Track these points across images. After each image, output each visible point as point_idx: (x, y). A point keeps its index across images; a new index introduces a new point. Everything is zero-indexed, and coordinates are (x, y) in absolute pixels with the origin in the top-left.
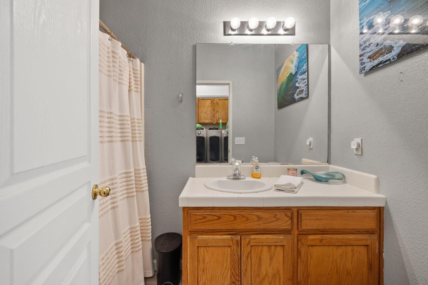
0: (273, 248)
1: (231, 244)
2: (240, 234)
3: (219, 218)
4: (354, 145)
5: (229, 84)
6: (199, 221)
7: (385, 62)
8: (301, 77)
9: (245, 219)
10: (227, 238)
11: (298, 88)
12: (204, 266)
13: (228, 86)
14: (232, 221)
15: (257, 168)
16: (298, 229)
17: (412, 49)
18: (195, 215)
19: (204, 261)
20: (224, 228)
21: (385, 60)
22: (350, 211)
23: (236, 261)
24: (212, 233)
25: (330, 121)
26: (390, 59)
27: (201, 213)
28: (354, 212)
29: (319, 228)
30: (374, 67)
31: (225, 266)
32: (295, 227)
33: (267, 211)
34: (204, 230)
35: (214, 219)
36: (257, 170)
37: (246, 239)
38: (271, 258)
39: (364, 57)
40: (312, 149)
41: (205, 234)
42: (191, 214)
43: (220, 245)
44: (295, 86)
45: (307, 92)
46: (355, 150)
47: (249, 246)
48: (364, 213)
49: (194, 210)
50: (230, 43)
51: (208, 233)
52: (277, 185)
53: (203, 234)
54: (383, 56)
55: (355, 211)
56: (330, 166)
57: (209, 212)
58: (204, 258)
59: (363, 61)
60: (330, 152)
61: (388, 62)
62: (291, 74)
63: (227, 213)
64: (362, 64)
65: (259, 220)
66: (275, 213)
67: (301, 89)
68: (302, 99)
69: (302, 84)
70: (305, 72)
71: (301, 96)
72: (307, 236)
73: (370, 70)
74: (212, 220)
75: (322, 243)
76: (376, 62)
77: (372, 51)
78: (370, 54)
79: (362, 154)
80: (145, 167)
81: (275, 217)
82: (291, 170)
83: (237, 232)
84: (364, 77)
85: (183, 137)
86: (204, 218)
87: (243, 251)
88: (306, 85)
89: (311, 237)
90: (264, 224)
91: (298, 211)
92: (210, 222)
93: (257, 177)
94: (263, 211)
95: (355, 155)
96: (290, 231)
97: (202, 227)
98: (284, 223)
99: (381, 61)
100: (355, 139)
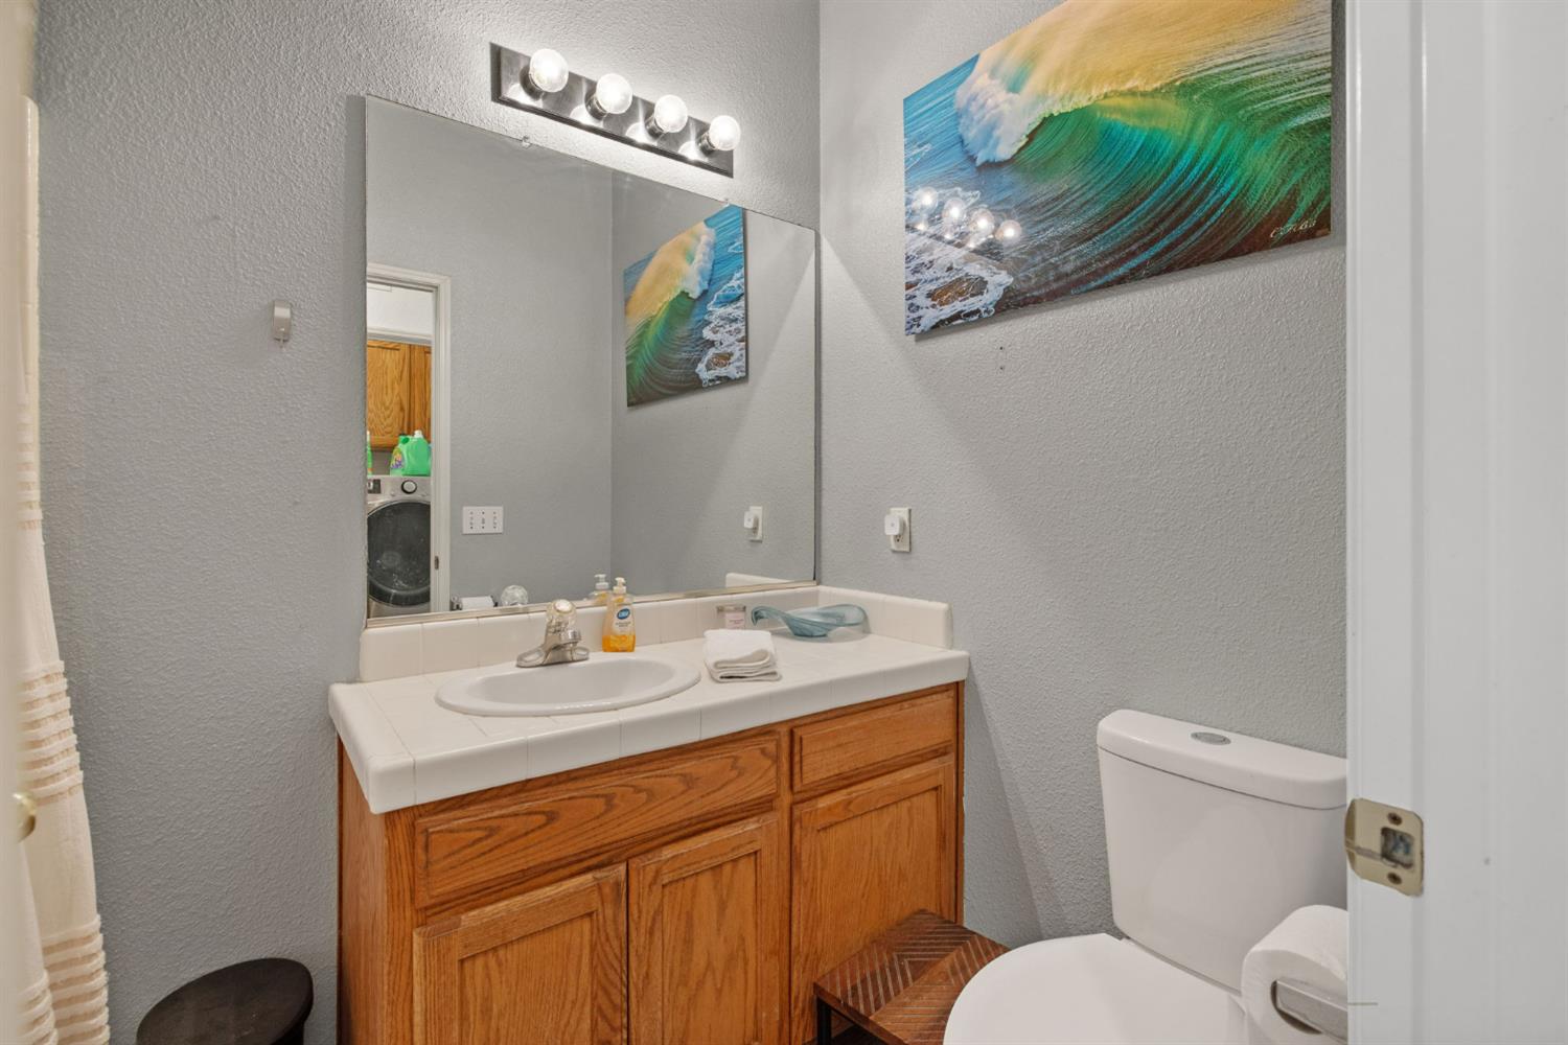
0: (727, 868)
1: (596, 904)
2: (624, 857)
3: (551, 817)
4: (893, 525)
5: (436, 287)
6: (469, 850)
7: (969, 315)
8: (721, 311)
9: (644, 796)
10: (581, 884)
11: (712, 344)
12: (488, 1032)
13: (429, 296)
14: (598, 817)
15: (624, 614)
16: (791, 787)
17: (1026, 298)
18: (451, 831)
19: (486, 1011)
20: (571, 851)
21: (968, 310)
22: (906, 705)
23: (611, 957)
24: (519, 884)
25: (820, 458)
26: (978, 311)
27: (476, 815)
28: (913, 706)
29: (842, 769)
30: (942, 322)
31: (571, 997)
32: (785, 783)
33: (710, 753)
34: (485, 885)
35: (532, 827)
36: (623, 621)
37: (648, 869)
38: (722, 906)
39: (917, 293)
40: (760, 542)
41: (488, 899)
42: (433, 833)
43: (555, 920)
44: (698, 336)
45: (742, 363)
46: (892, 539)
47: (657, 889)
48: (931, 705)
49: (443, 811)
50: (520, 137)
51: (502, 890)
52: (722, 662)
53: (483, 900)
54: (965, 300)
55: (913, 702)
56: (821, 588)
57: (510, 806)
58: (487, 1000)
59: (914, 301)
60: (820, 546)
61: (975, 318)
62: (684, 294)
63: (582, 793)
64: (913, 308)
65: (686, 791)
66: (734, 754)
67: (721, 350)
68: (726, 381)
69: (727, 335)
70: (738, 299)
71: (721, 372)
72: (814, 802)
73: (933, 327)
74: (524, 831)
75: (850, 811)
76: (947, 311)
77: (937, 279)
78: (932, 287)
79: (910, 549)
80: (60, 665)
81: (733, 767)
82: (729, 611)
83: (613, 853)
84: (914, 343)
85: (296, 503)
86: (492, 832)
87: (636, 916)
88: (740, 341)
89: (824, 803)
90: (702, 797)
91: (792, 733)
92: (513, 844)
93: (625, 646)
94: (697, 753)
95: (890, 553)
96: (771, 801)
97: (482, 874)
98: (758, 778)
99: (959, 309)
100: (892, 509)
